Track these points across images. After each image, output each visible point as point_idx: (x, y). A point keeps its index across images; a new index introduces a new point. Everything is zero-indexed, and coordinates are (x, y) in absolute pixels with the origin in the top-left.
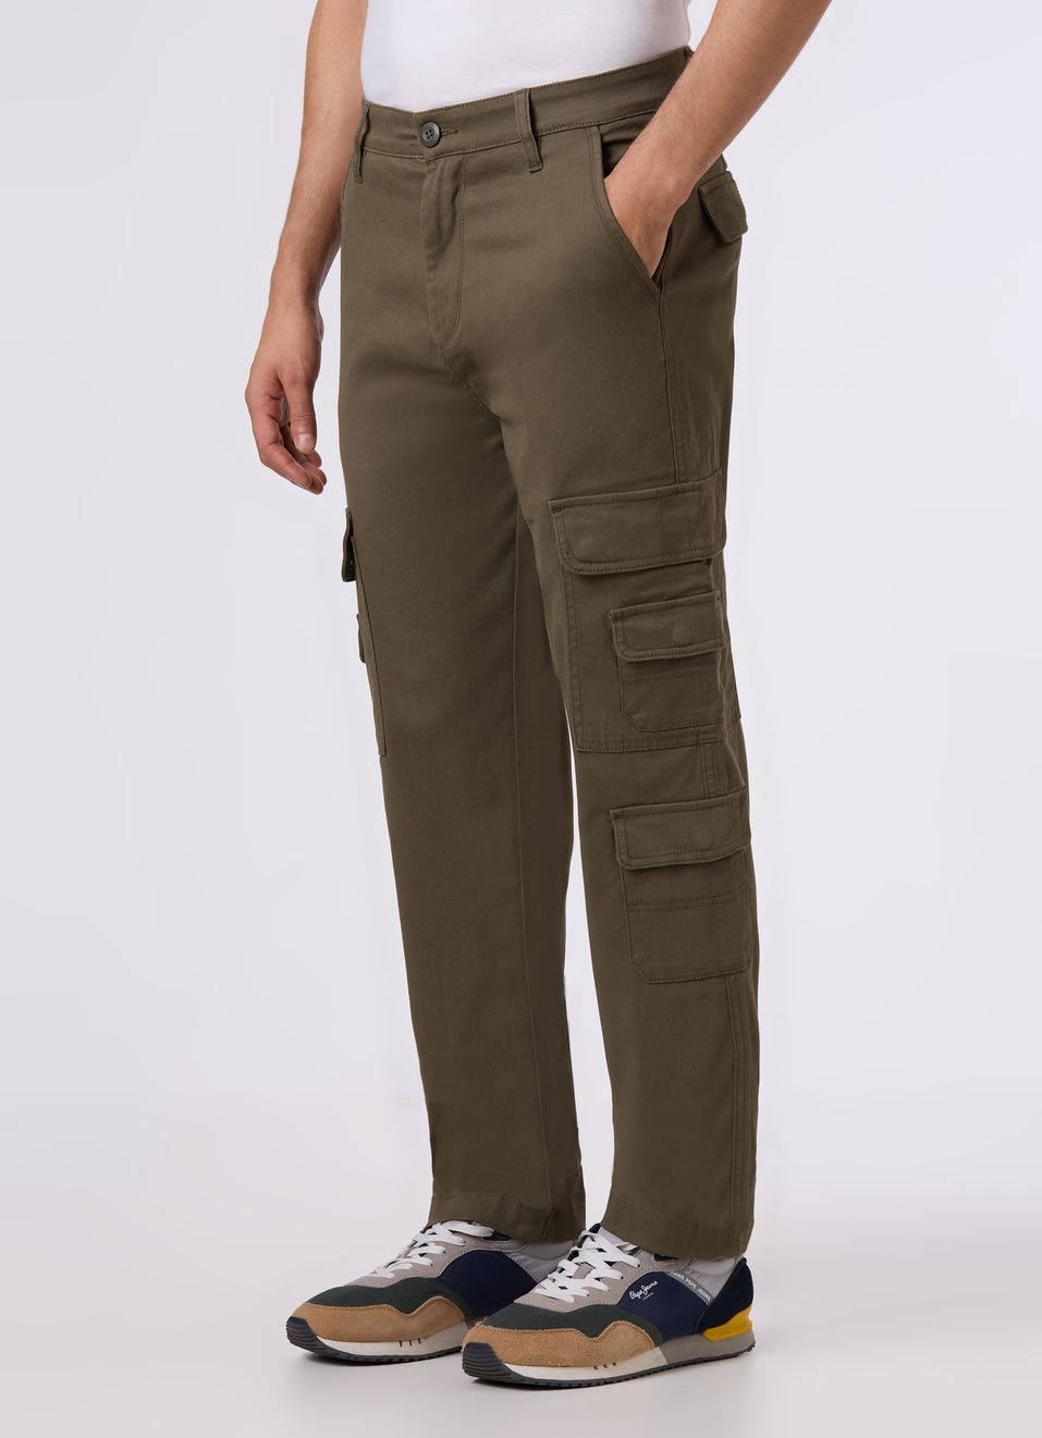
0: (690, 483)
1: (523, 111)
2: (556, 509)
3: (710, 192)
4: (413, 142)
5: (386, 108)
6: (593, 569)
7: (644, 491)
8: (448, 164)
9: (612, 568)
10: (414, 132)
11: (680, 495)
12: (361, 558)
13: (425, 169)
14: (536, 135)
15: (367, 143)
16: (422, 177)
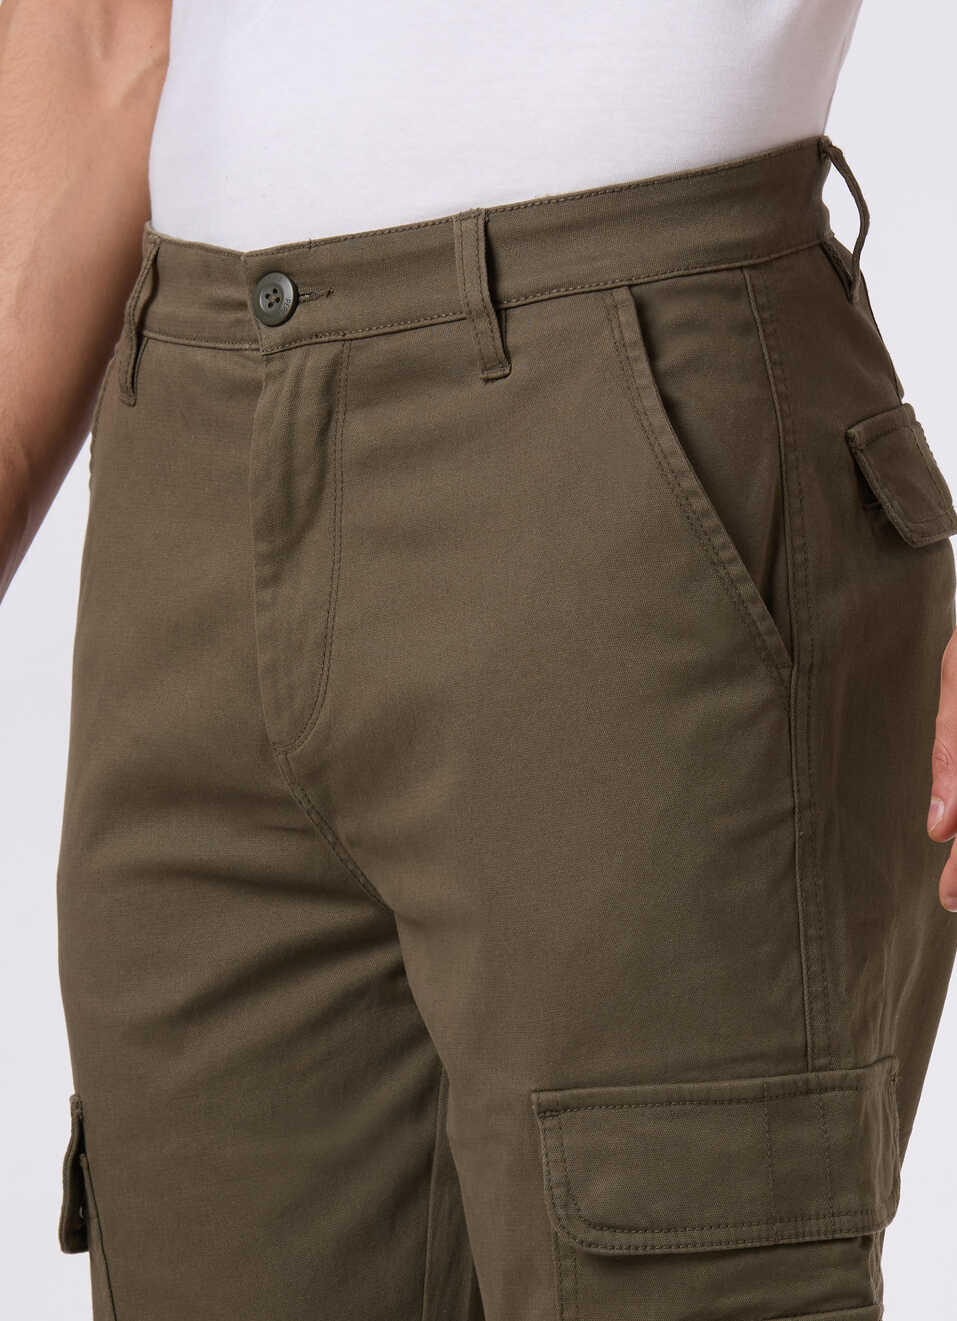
0: (838, 1073)
1: (471, 256)
2: (548, 1111)
3: (872, 441)
4: (240, 315)
5: (190, 246)
6: (619, 1243)
7: (736, 1083)
8: (317, 359)
9: (659, 1242)
10: (241, 293)
11: (815, 1097)
12: (101, 1201)
13: (262, 371)
14: (499, 309)
15: (149, 321)
16: (253, 389)
